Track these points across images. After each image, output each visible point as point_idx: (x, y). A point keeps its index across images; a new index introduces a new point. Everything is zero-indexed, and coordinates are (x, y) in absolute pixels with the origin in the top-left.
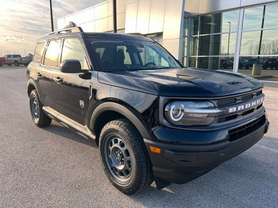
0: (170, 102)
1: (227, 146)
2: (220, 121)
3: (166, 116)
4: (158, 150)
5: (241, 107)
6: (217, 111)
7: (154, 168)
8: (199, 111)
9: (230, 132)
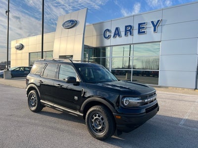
0: (124, 97)
1: (145, 115)
2: (142, 105)
3: (123, 103)
4: (120, 117)
5: (149, 100)
6: (141, 101)
7: (117, 125)
8: (134, 101)
9: (146, 109)
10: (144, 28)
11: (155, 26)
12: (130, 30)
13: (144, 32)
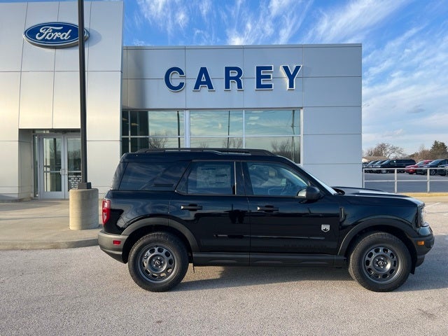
4: (423, 243)
10: (269, 77)
11: (291, 77)
12: (237, 79)
13: (270, 86)
